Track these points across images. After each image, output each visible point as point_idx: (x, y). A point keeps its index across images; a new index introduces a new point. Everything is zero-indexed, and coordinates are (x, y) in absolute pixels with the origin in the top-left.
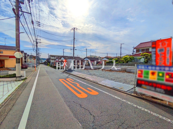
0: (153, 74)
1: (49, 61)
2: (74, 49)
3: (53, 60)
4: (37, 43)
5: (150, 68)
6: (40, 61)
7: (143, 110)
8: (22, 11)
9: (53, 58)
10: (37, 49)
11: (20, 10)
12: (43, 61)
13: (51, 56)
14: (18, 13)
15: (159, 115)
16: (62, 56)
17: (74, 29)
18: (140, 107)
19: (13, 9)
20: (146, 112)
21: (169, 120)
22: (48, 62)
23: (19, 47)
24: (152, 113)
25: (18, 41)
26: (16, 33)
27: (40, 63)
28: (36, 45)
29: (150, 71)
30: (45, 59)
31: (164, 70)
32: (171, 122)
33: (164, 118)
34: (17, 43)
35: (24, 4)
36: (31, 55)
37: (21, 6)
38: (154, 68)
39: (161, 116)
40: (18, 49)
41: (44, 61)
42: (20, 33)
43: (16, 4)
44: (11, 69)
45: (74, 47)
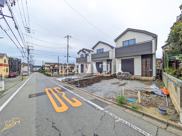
1: (44, 68)
9: (48, 65)
10: (29, 56)
12: (37, 68)
13: (46, 63)
16: (56, 63)
17: (68, 37)
18: (121, 119)
20: (126, 125)
24: (132, 126)
27: (34, 70)
30: (39, 66)
33: (143, 132)
35: (4, 7)
36: (23, 63)
39: (140, 130)
45: (68, 54)
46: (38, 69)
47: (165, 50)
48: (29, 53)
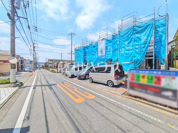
0: (143, 77)
2: (71, 53)
3: (51, 64)
4: (34, 47)
5: (141, 71)
6: (38, 65)
7: (136, 111)
8: (17, 16)
9: (51, 62)
10: (35, 53)
11: (16, 15)
13: (49, 60)
14: (14, 18)
15: (150, 116)
16: (60, 60)
17: (72, 34)
18: (134, 109)
19: (8, 14)
20: (139, 114)
21: (160, 121)
22: (46, 66)
23: (14, 52)
24: (144, 114)
25: (13, 46)
26: (11, 38)
27: (38, 67)
28: (33, 49)
29: (141, 75)
30: (43, 63)
31: (153, 74)
32: (161, 123)
33: (155, 119)
34: (12, 49)
35: (20, 9)
36: (28, 59)
37: (17, 12)
38: (144, 72)
39: (152, 117)
40: (13, 54)
41: (42, 65)
42: (15, 38)
43: (11, 9)
44: (6, 74)
45: (72, 52)
46: (41, 65)
47: (172, 47)
48: (34, 50)
